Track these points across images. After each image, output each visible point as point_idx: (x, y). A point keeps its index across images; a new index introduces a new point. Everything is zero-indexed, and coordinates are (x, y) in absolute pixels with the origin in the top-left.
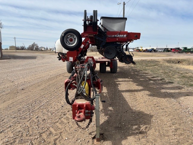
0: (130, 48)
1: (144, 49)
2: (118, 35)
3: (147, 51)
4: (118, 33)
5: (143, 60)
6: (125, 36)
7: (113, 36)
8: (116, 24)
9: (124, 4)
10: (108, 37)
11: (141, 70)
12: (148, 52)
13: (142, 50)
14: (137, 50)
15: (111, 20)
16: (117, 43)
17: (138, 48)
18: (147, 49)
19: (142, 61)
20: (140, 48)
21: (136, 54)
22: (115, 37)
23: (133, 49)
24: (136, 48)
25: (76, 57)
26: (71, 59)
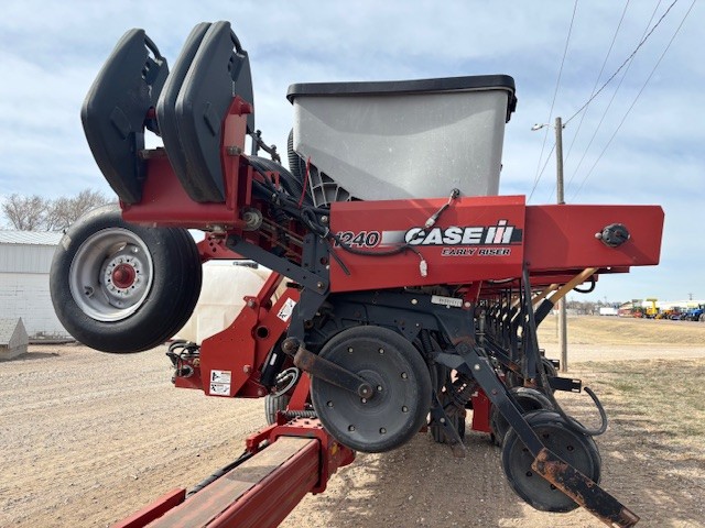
0: (603, 302)
1: (666, 307)
2: (436, 232)
3: (675, 315)
4: (432, 211)
5: (670, 364)
6: (501, 234)
7: (388, 237)
8: (412, 138)
9: (560, 127)
10: (346, 248)
11: (671, 434)
12: (683, 318)
13: (654, 312)
14: (633, 311)
15: (374, 111)
16: (435, 300)
17: (637, 305)
18: (676, 309)
19: (663, 368)
20: (645, 304)
21: (629, 327)
22: (404, 249)
23: (617, 306)
24: (628, 303)
25: (250, 368)
26: (221, 384)
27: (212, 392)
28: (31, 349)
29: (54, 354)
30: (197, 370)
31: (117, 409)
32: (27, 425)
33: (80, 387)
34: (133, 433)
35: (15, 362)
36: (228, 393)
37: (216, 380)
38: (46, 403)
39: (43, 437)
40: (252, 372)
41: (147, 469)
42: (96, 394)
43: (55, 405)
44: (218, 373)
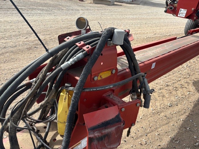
25: (194, 10)
26: (182, 13)
27: (179, 15)
28: (115, 3)
29: (121, 5)
30: (175, 8)
31: (139, 21)
32: (118, 21)
33: (129, 14)
34: (143, 28)
35: (112, 6)
36: (184, 16)
37: (181, 12)
38: (121, 17)
39: (122, 25)
40: (195, 10)
41: (148, 37)
42: (133, 17)
43: (123, 18)
44: (182, 10)
